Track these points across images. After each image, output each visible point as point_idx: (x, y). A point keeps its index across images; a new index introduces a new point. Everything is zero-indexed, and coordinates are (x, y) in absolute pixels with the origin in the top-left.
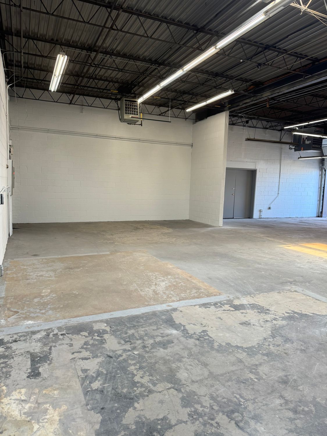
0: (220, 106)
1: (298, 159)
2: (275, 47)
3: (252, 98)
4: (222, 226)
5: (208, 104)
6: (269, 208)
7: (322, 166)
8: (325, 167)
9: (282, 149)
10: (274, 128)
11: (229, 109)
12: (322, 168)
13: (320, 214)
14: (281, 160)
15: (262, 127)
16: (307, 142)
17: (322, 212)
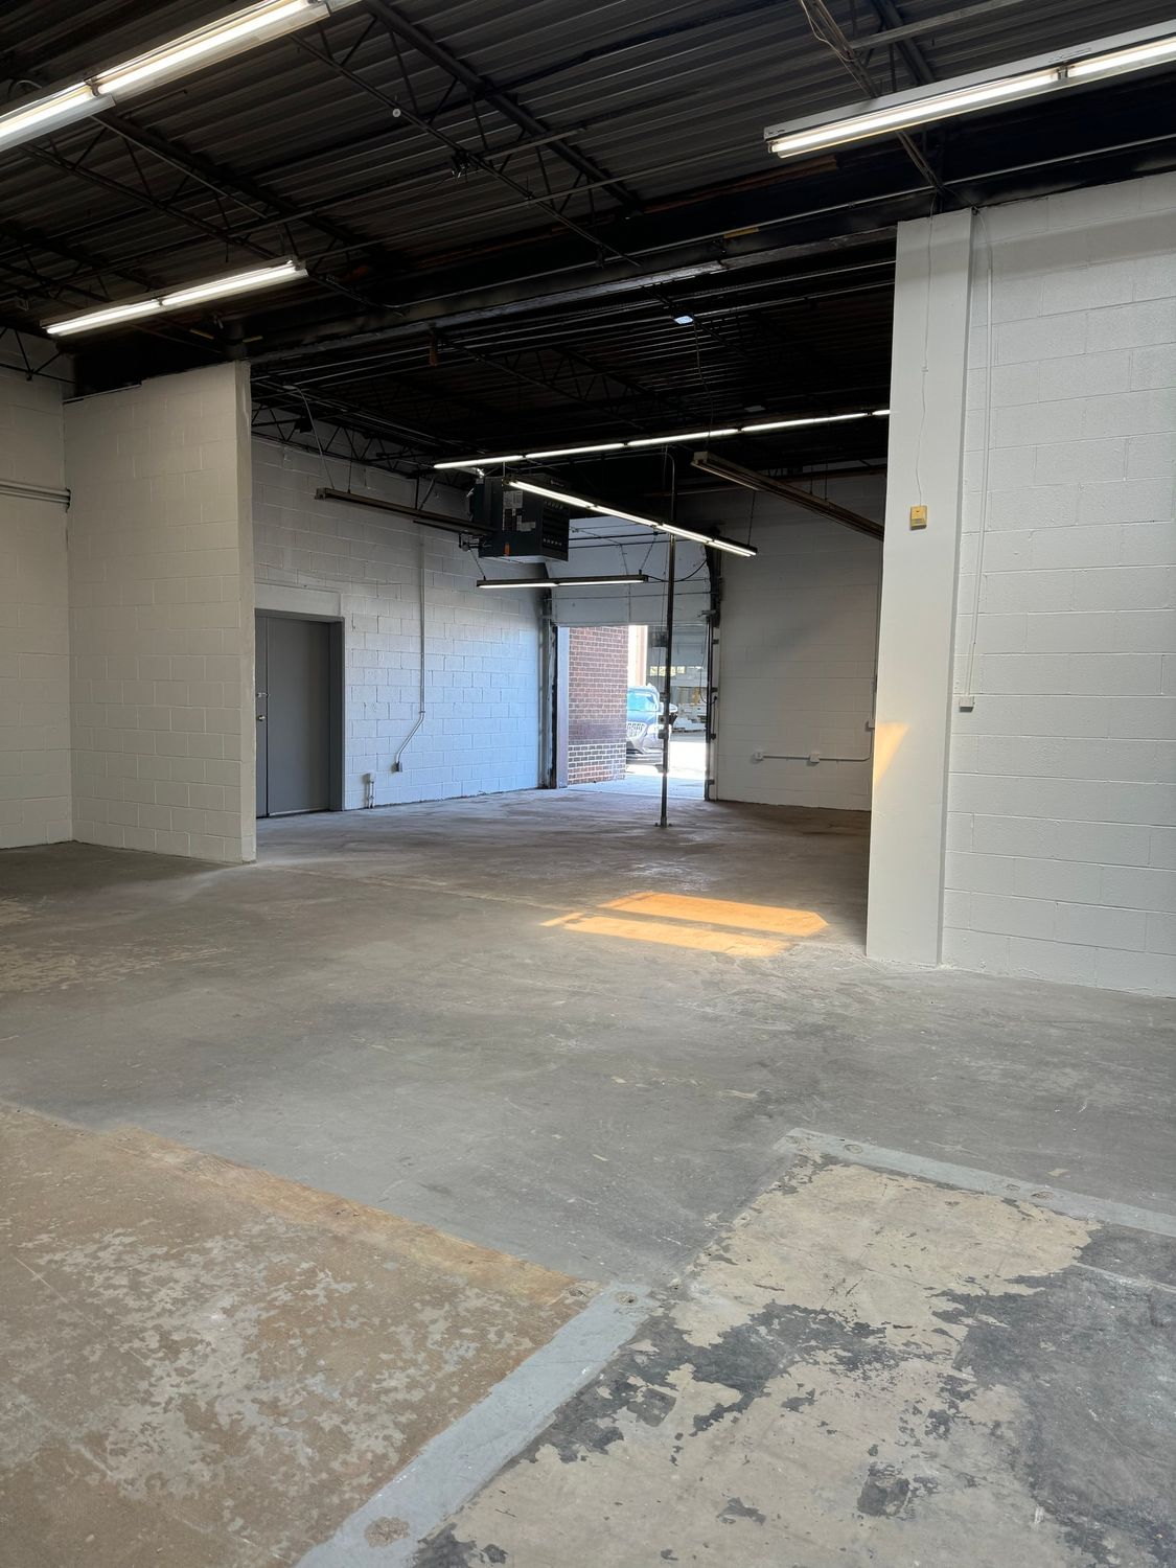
0: (211, 335)
1: (478, 585)
2: (514, 99)
3: (360, 321)
4: (255, 858)
5: (166, 313)
6: (397, 768)
7: (545, 613)
8: (553, 619)
9: (422, 545)
10: (393, 463)
11: (252, 351)
12: (545, 622)
13: (548, 777)
14: (421, 587)
15: (346, 452)
16: (524, 527)
17: (553, 771)
